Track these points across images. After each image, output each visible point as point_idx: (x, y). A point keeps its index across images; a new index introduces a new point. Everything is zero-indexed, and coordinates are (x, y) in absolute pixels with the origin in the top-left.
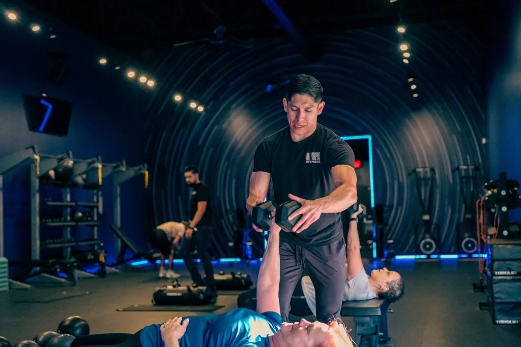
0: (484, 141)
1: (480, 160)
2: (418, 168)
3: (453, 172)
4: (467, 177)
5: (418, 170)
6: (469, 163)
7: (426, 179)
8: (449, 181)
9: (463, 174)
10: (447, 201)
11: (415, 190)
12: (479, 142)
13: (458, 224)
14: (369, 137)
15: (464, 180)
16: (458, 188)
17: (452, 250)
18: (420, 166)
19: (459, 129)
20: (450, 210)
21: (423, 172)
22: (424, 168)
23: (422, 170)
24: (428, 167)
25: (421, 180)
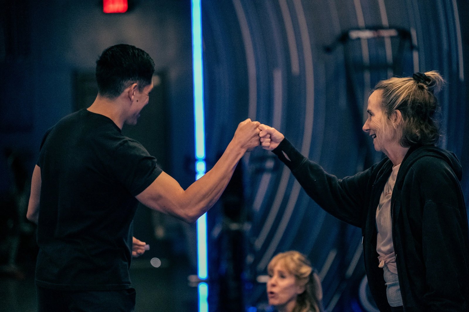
2: (358, 29)
5: (354, 34)
11: (343, 102)
18: (361, 22)
21: (369, 40)
22: (376, 28)
23: (367, 34)
24: (390, 27)
25: (360, 67)
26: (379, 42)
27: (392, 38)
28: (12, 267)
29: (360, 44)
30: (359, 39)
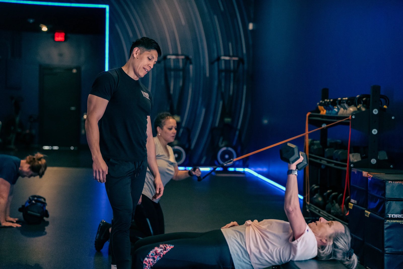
0: (251, 26)
1: (244, 51)
2: (169, 55)
3: (211, 63)
4: (227, 71)
5: (169, 57)
6: (231, 54)
7: (176, 69)
8: (205, 74)
9: (223, 66)
10: (200, 99)
11: (163, 82)
12: (245, 27)
13: (213, 129)
14: (107, 7)
15: (223, 74)
16: (216, 83)
17: (203, 162)
18: (171, 52)
19: (222, 9)
20: (204, 111)
21: (174, 60)
22: (177, 55)
23: (173, 57)
24: (182, 55)
25: (170, 70)
26: (177, 61)
27: (182, 59)
28: (12, 146)
29: (170, 61)
30: (170, 59)
